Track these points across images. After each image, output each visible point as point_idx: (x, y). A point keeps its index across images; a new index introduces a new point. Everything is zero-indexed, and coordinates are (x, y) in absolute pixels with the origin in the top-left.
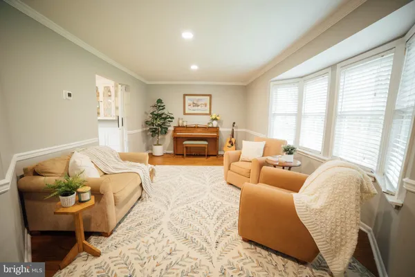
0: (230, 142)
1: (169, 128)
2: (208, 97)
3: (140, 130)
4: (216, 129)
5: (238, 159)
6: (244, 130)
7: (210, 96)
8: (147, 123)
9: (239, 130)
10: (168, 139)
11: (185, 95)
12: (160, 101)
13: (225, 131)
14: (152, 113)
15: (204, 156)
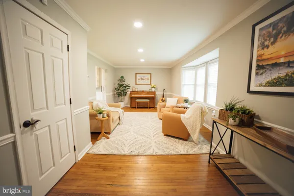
0: (162, 100)
1: (128, 92)
2: (150, 75)
3: (112, 93)
4: (154, 93)
5: (164, 107)
6: (170, 93)
7: (150, 74)
8: (115, 89)
9: (167, 93)
10: (127, 99)
11: (136, 74)
12: (122, 77)
13: (159, 94)
14: (118, 84)
15: (147, 108)
